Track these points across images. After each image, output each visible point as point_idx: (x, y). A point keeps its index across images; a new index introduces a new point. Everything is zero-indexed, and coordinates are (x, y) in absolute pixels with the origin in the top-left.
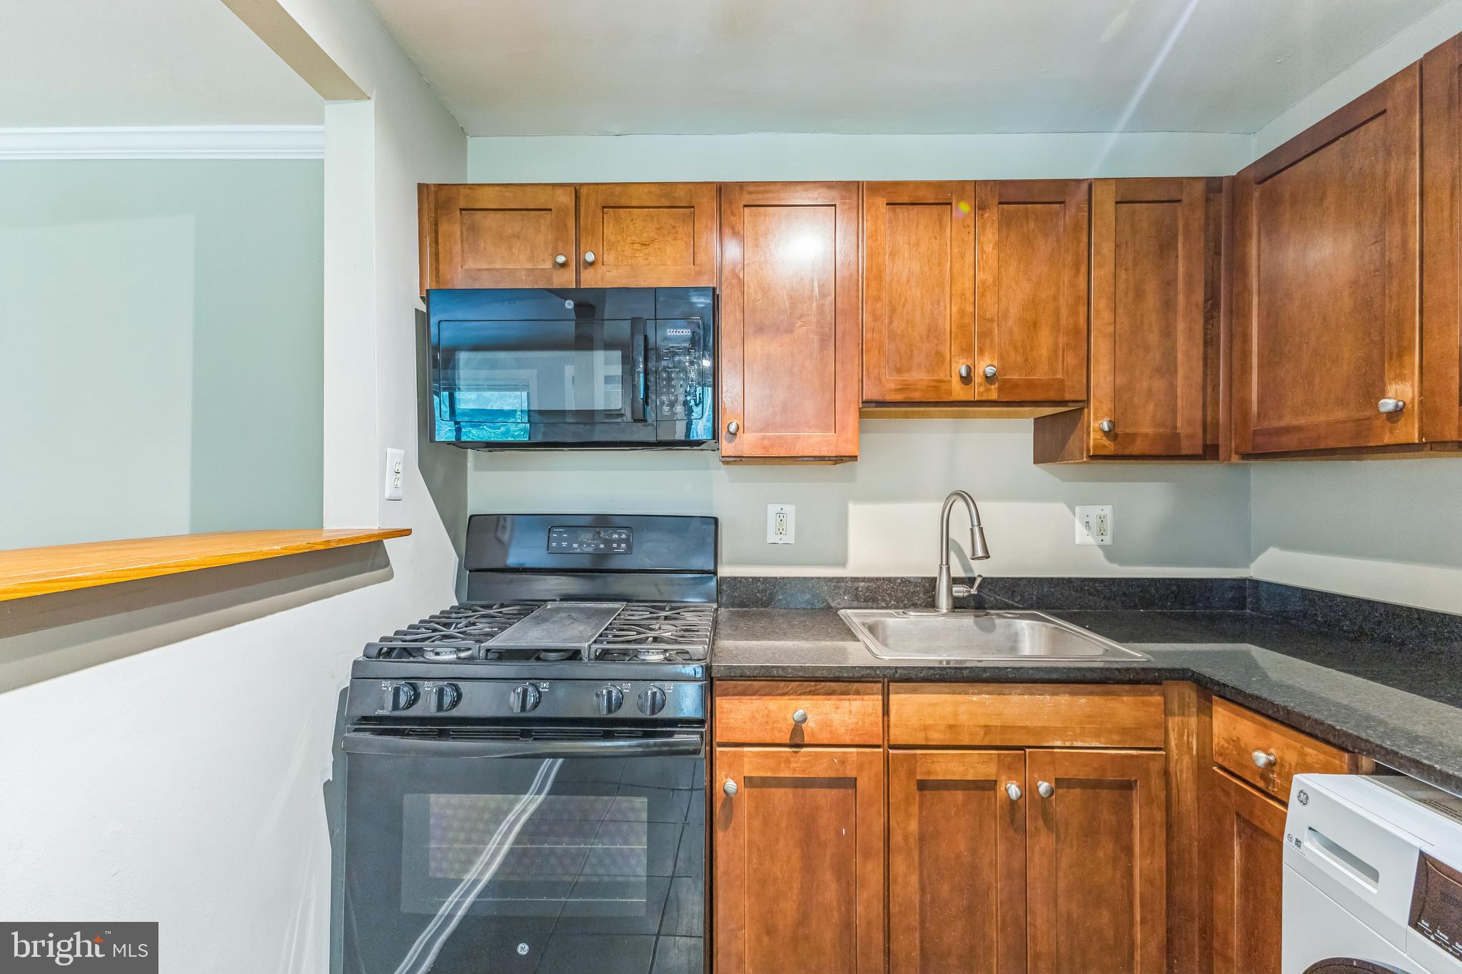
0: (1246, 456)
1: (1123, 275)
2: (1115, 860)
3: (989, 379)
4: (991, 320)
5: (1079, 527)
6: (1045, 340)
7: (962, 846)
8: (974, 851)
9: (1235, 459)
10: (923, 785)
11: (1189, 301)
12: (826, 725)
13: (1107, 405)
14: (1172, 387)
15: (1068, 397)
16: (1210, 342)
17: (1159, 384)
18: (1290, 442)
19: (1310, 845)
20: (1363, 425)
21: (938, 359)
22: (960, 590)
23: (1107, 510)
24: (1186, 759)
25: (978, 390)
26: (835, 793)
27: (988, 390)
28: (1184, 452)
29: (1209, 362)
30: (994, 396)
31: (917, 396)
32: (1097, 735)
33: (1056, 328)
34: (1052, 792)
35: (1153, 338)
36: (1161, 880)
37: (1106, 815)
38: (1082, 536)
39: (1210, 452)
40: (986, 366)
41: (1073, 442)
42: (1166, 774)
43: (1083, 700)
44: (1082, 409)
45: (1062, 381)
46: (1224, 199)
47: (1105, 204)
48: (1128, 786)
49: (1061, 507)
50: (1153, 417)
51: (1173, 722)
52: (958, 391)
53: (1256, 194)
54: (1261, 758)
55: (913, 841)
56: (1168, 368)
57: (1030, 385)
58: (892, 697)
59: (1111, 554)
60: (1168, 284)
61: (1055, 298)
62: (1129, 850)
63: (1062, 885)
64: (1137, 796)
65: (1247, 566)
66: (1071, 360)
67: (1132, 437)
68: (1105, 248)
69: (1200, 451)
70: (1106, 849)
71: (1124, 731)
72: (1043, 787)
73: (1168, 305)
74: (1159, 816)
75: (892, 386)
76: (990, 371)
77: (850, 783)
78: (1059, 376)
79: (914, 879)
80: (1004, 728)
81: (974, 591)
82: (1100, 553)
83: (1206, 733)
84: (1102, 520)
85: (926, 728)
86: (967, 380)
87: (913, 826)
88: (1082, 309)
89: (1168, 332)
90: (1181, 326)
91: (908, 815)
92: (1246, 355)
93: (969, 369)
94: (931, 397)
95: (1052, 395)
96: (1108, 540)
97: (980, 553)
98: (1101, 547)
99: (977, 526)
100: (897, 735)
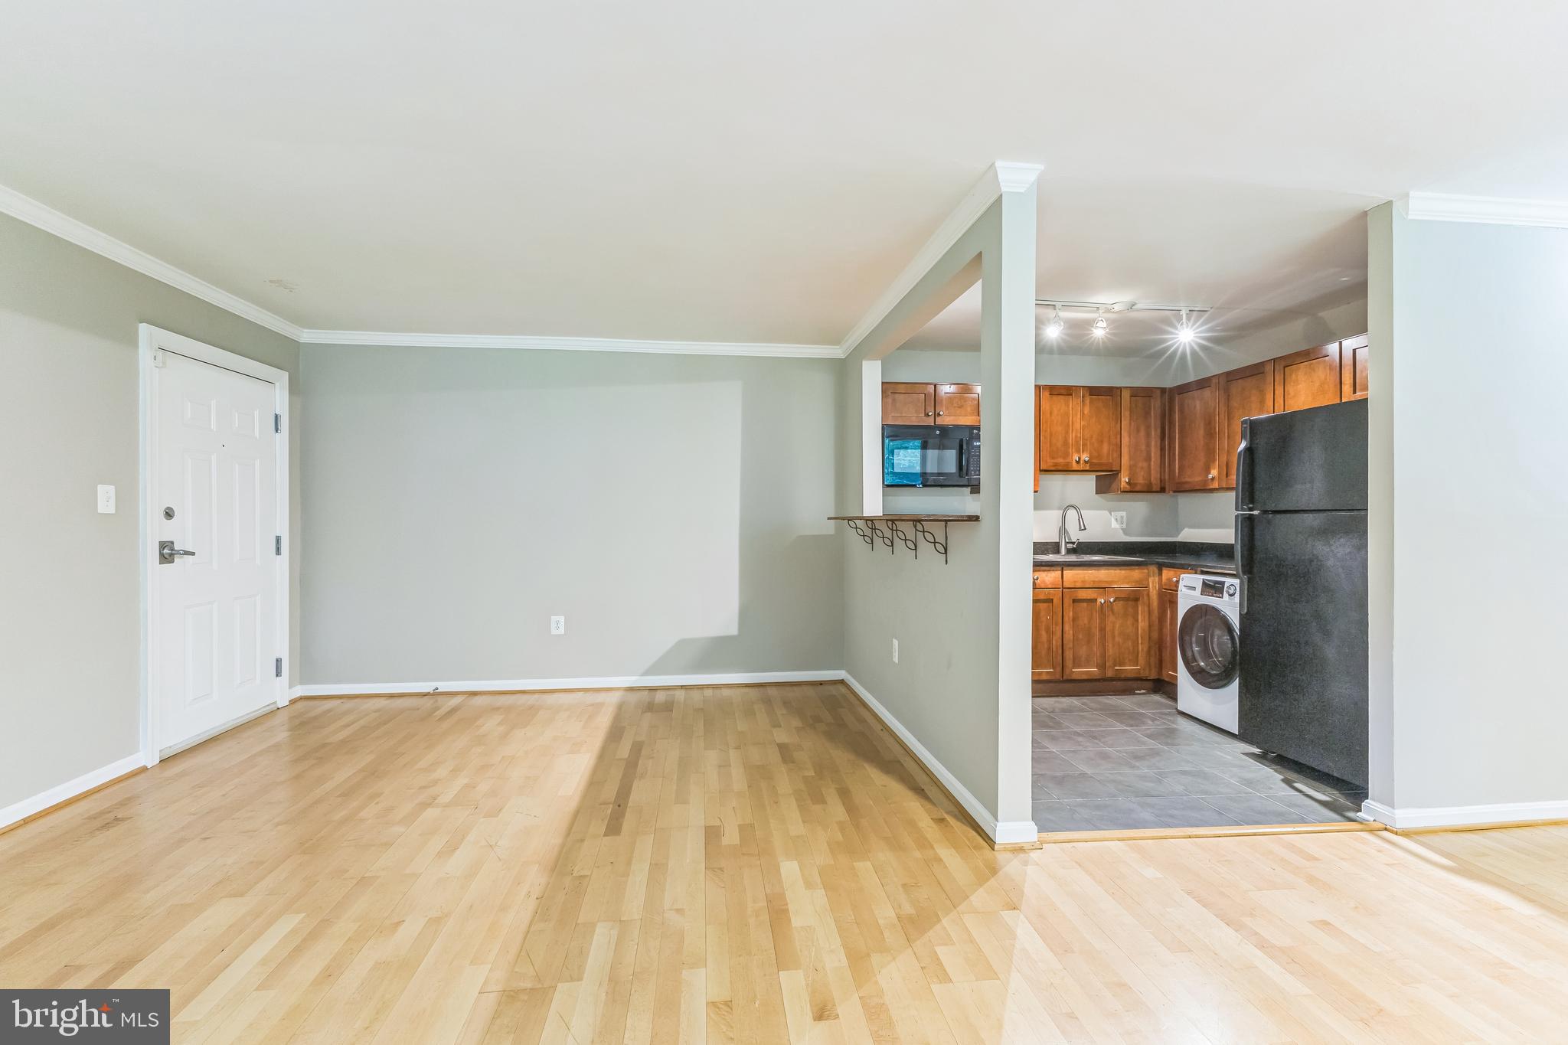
0: (1175, 492)
1: (1133, 424)
2: (1133, 624)
3: (1086, 462)
4: (1087, 440)
5: (1113, 520)
6: (1105, 448)
7: (1086, 621)
8: (1089, 622)
9: (1171, 493)
10: (1074, 601)
11: (1155, 434)
12: (1044, 581)
13: (1127, 473)
14: (1150, 465)
15: (1114, 469)
16: (1162, 449)
17: (1145, 465)
18: (1187, 487)
19: (1184, 589)
20: (1206, 482)
21: (1066, 455)
22: (1070, 546)
23: (1124, 514)
24: (1155, 592)
25: (1081, 467)
26: (1045, 605)
27: (1086, 466)
28: (1154, 490)
29: (1162, 456)
30: (1088, 468)
31: (1060, 468)
32: (1128, 583)
33: (1109, 443)
34: (1114, 601)
35: (1143, 447)
36: (1147, 629)
37: (1130, 610)
38: (1115, 525)
39: (1162, 490)
40: (1085, 457)
41: (1114, 486)
42: (1148, 595)
43: (1123, 572)
44: (1118, 474)
45: (1111, 463)
46: (1166, 396)
47: (1126, 395)
48: (1136, 600)
49: (1107, 512)
50: (1143, 477)
51: (1151, 580)
52: (1075, 466)
53: (1177, 398)
54: (1175, 579)
55: (1071, 619)
56: (1148, 459)
57: (1101, 464)
58: (1064, 572)
59: (1125, 532)
60: (1148, 427)
61: (1109, 431)
62: (1137, 621)
63: (1116, 633)
64: (1140, 603)
65: (1177, 536)
66: (1115, 455)
67: (1136, 484)
68: (1126, 414)
69: (1159, 490)
70: (1130, 621)
71: (1136, 582)
72: (1112, 600)
73: (1148, 435)
74: (1146, 609)
75: (1052, 464)
76: (1087, 459)
77: (1051, 601)
78: (1111, 461)
79: (1071, 632)
80: (1100, 582)
81: (1075, 546)
82: (1121, 531)
83: (1160, 580)
84: (1122, 517)
85: (1075, 582)
86: (1078, 462)
87: (1071, 614)
88: (1119, 436)
89: (1148, 445)
90: (1153, 443)
91: (1069, 611)
92: (1174, 454)
93: (1079, 459)
94: (1065, 469)
95: (1109, 469)
96: (1124, 526)
97: (1083, 528)
98: (1122, 529)
99: (1080, 518)
100: (1066, 585)
